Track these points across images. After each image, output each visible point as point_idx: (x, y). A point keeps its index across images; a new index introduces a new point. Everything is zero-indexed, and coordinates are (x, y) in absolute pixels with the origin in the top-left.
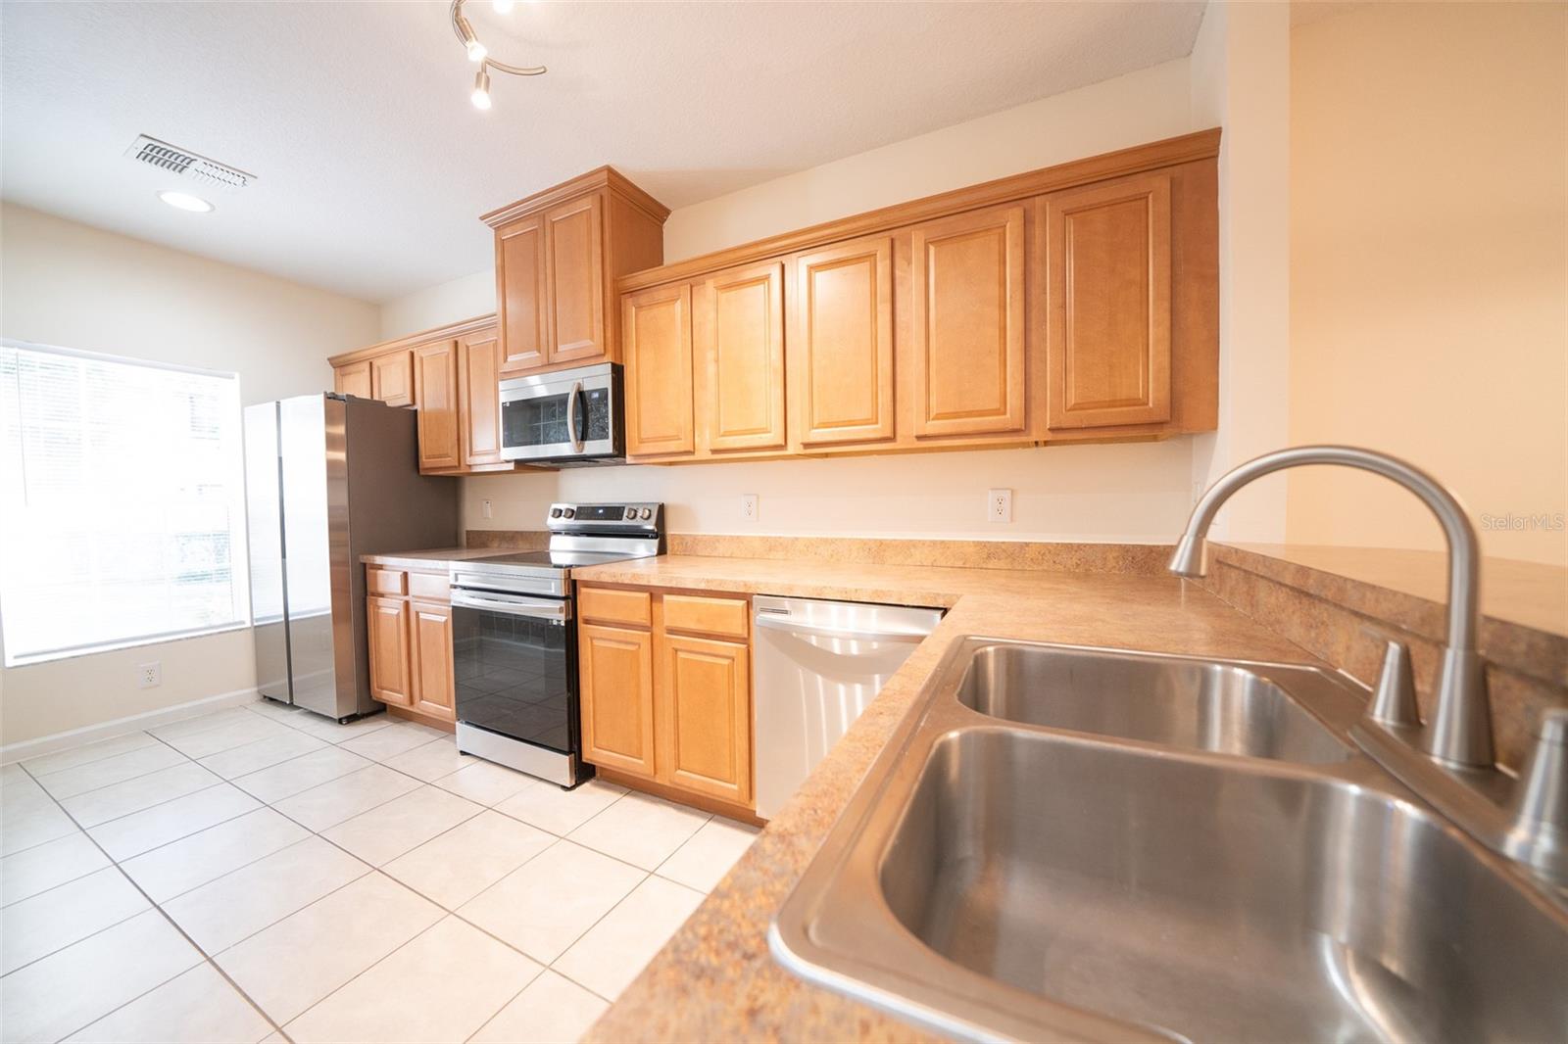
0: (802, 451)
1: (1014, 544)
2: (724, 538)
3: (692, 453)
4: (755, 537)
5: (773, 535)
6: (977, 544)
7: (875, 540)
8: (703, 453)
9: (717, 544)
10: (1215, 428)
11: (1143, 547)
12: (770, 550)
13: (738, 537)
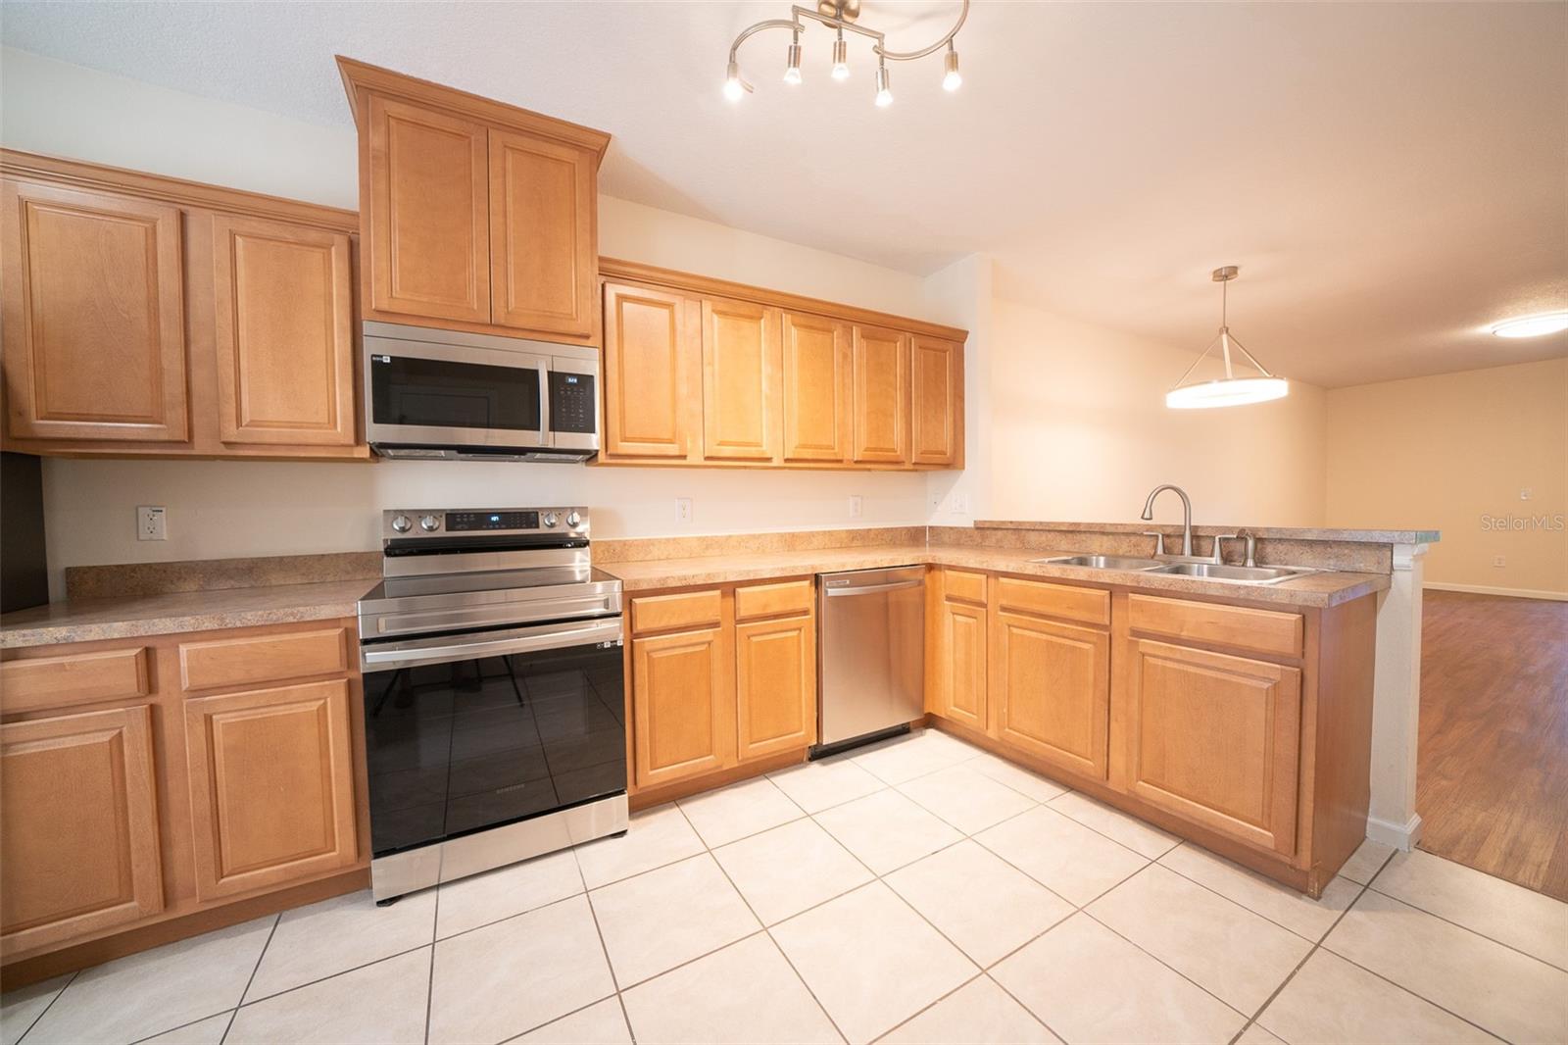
0: (783, 464)
1: (864, 530)
2: (659, 541)
3: (684, 457)
4: (693, 538)
5: (709, 535)
6: (848, 531)
7: (789, 534)
8: (696, 458)
9: (651, 547)
10: (964, 468)
11: (914, 528)
12: (707, 548)
13: (674, 539)
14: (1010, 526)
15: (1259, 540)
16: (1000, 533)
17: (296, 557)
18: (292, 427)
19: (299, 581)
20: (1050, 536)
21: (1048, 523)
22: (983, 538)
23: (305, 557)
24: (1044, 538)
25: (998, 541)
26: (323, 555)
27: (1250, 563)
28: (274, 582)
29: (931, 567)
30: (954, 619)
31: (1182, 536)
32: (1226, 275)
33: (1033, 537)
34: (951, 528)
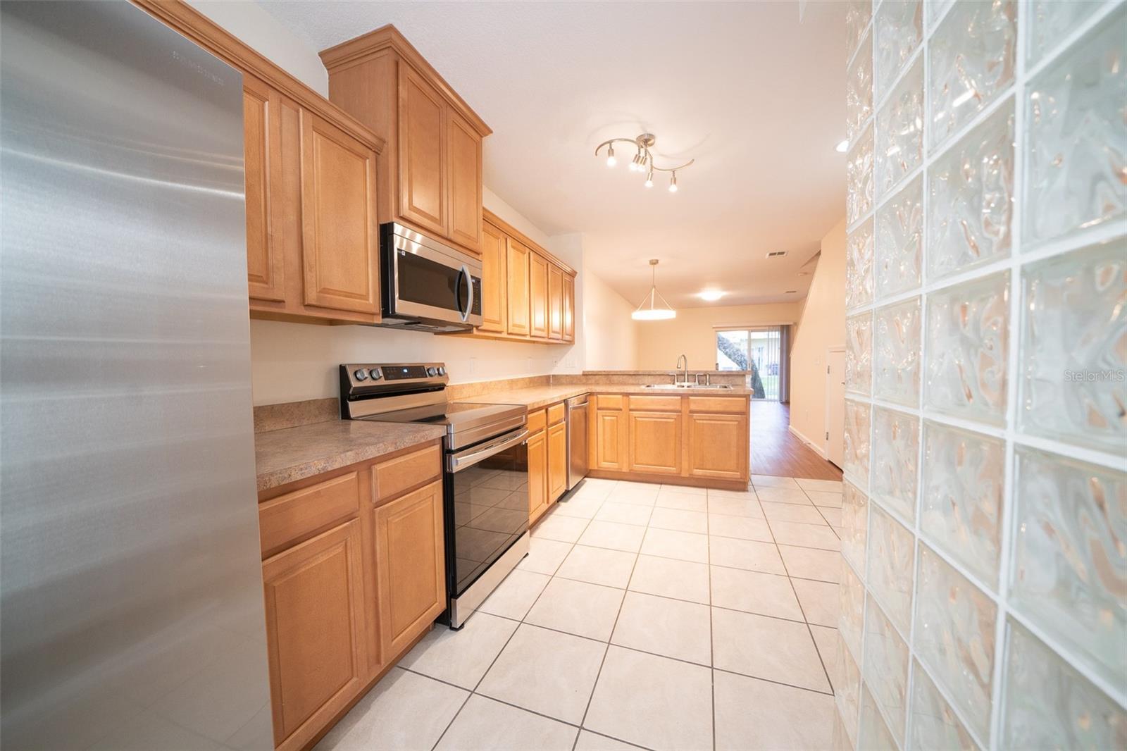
3: (502, 332)
9: (463, 390)
10: (574, 344)
14: (604, 373)
15: (709, 375)
16: (597, 377)
17: (283, 405)
18: (346, 296)
19: (285, 426)
20: (625, 377)
21: (624, 371)
22: (587, 380)
23: (288, 404)
24: (621, 379)
25: (596, 381)
26: (300, 403)
27: (708, 384)
28: (267, 428)
29: (591, 394)
30: (603, 419)
31: (684, 375)
32: (654, 263)
33: (615, 378)
34: (567, 375)
